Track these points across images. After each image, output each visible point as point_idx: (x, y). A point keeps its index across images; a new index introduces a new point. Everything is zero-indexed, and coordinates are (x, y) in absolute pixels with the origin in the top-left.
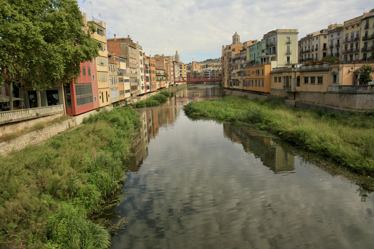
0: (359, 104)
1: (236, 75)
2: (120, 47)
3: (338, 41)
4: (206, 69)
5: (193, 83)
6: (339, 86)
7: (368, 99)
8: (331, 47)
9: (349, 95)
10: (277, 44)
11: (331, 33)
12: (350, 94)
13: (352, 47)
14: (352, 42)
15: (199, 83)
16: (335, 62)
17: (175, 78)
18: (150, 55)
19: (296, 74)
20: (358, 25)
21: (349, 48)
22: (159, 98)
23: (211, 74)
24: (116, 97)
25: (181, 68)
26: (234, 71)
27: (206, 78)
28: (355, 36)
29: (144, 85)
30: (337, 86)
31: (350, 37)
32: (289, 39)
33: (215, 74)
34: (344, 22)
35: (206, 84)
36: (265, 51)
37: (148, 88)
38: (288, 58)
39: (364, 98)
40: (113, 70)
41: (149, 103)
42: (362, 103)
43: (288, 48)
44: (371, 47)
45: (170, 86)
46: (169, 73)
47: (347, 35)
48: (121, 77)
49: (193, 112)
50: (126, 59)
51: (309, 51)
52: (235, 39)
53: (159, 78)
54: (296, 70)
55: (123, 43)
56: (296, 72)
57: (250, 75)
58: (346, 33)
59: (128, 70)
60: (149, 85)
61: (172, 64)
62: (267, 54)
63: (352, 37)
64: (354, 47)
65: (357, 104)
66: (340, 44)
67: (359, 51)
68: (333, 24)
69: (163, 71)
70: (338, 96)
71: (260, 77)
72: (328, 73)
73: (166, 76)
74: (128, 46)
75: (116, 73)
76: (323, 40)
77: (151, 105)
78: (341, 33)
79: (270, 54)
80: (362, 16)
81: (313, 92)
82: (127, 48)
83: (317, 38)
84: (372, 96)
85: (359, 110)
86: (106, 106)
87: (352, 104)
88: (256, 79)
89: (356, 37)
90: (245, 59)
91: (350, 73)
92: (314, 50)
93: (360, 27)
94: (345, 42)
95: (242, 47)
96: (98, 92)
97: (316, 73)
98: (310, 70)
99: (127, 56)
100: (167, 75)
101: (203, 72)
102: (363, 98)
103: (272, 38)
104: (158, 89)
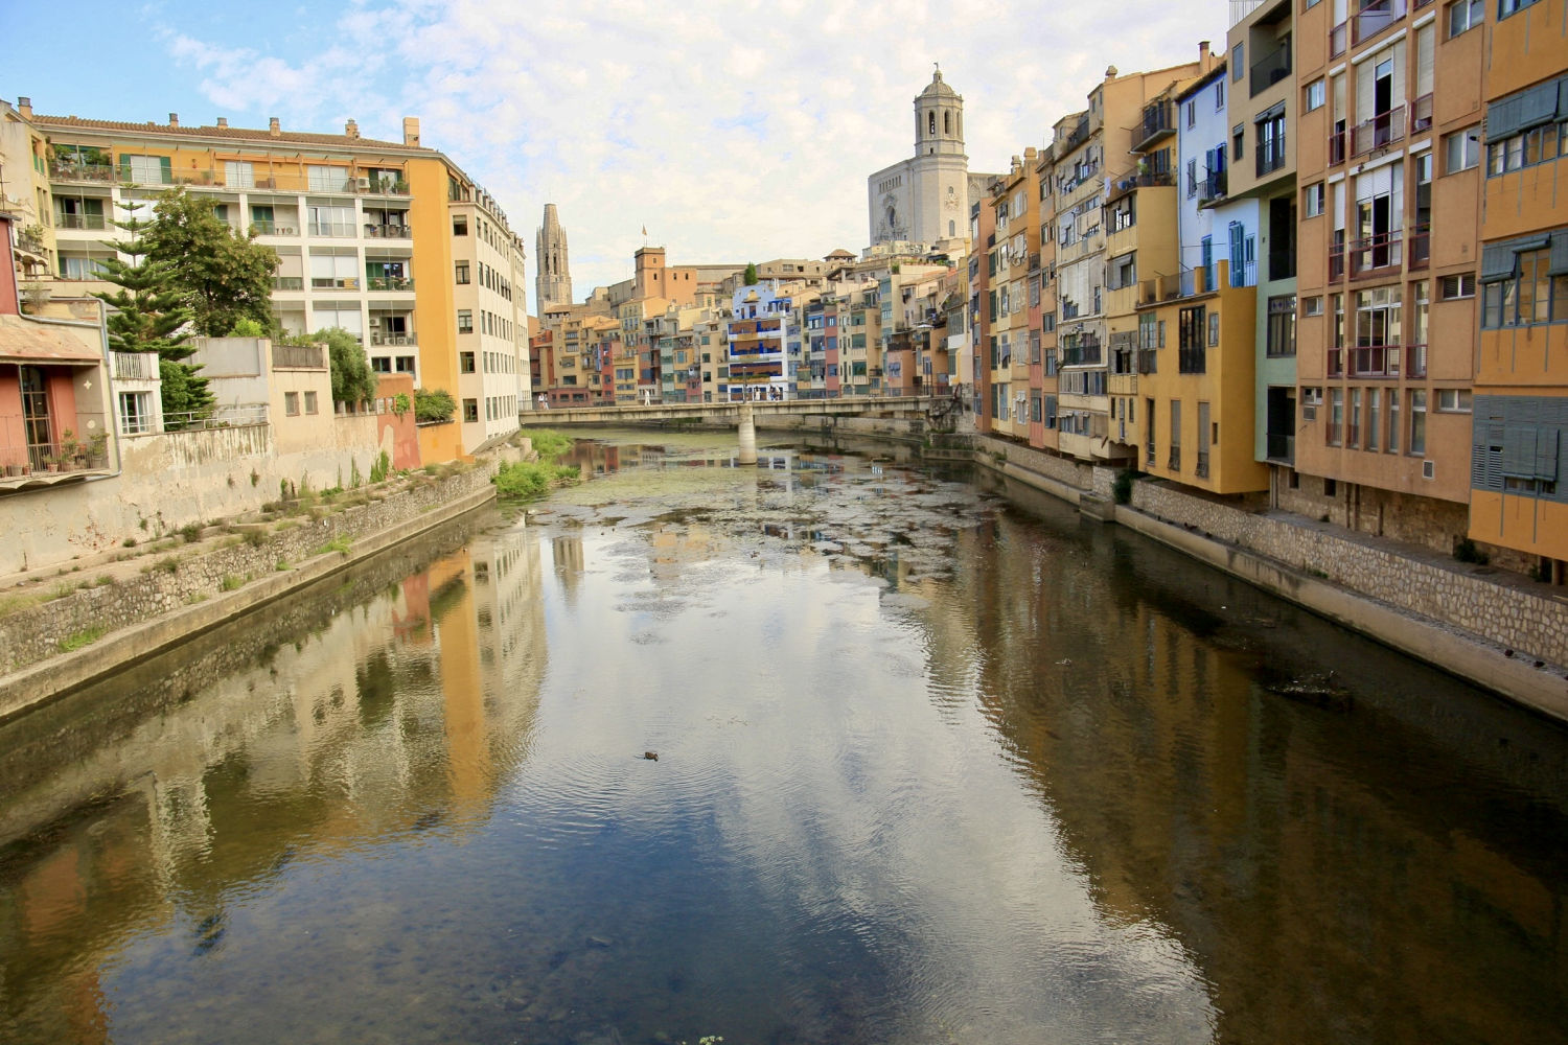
23: (799, 338)
25: (388, 219)
33: (845, 331)
52: (932, 115)
101: (724, 326)
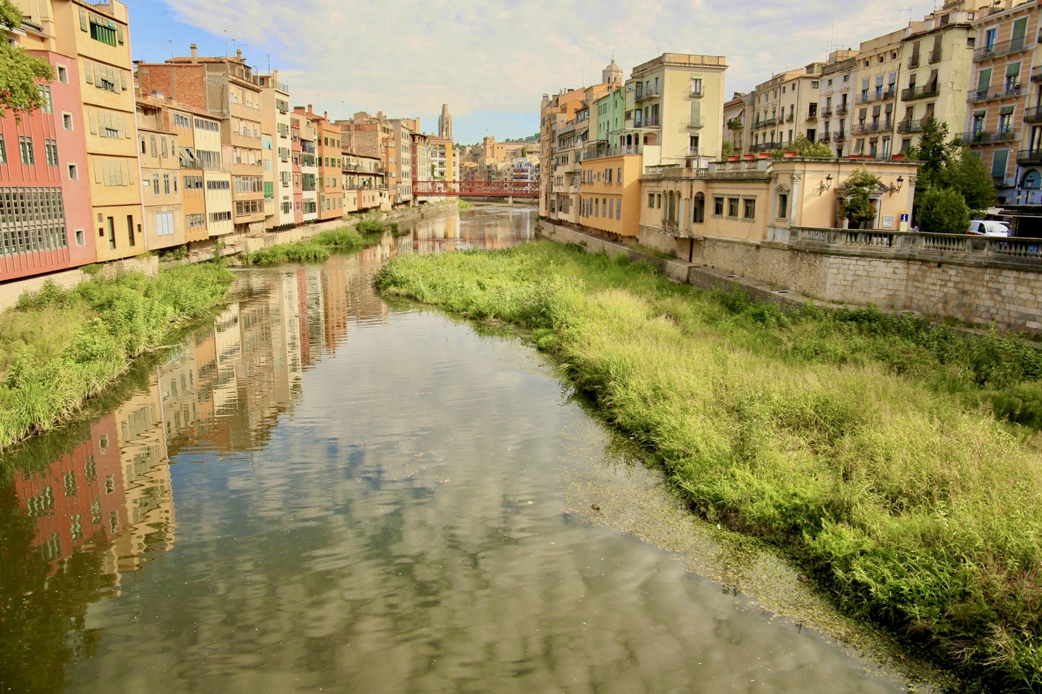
0: (835, 284)
1: (564, 181)
2: (202, 83)
3: (845, 96)
4: (521, 160)
5: (482, 198)
6: (792, 228)
7: (857, 273)
8: (828, 114)
9: (812, 256)
10: (661, 98)
11: (828, 74)
12: (815, 253)
13: (876, 117)
14: (877, 104)
15: (500, 198)
16: (786, 156)
17: (415, 182)
18: (326, 113)
19: (692, 186)
20: (894, 56)
21: (869, 120)
22: (337, 238)
23: (533, 175)
24: (171, 232)
25: (444, 154)
26: (561, 171)
27: (517, 185)
28: (885, 88)
29: (291, 200)
30: (785, 229)
31: (872, 89)
32: (698, 84)
34: (861, 44)
35: (514, 202)
36: (633, 115)
37: (311, 207)
38: (694, 141)
39: (848, 269)
40: (160, 152)
41: (295, 253)
42: (843, 283)
43: (695, 111)
44: (922, 120)
45: (395, 205)
46: (392, 170)
47: (866, 82)
48: (195, 173)
49: (390, 285)
50: (220, 120)
51: (771, 124)
53: (358, 181)
54: (693, 175)
55: (213, 74)
56: (692, 180)
57: (591, 183)
58: (863, 76)
59: (228, 155)
60: (315, 200)
61: (407, 142)
62: (638, 125)
63: (878, 88)
64: (883, 117)
65: (828, 286)
66: (849, 108)
67: (892, 131)
68: (840, 48)
69: (373, 161)
70: (787, 259)
71: (613, 189)
72: (768, 189)
73: (382, 176)
74: (226, 82)
75: (172, 162)
76: (809, 94)
77: (303, 257)
78: (852, 76)
79: (646, 125)
80: (905, 30)
81: (732, 242)
82: (223, 89)
83: (794, 85)
84: (867, 264)
85: (833, 302)
86: (125, 259)
87: (817, 286)
88: (604, 197)
89: (887, 91)
90: (585, 136)
91: (825, 192)
92: (785, 121)
93: (899, 62)
94: (860, 101)
95: (582, 102)
96: (91, 216)
97: (740, 185)
98: (728, 176)
99: (225, 111)
100: (386, 173)
101: (512, 169)
102: (846, 266)
103: (651, 78)
104: (350, 213)
